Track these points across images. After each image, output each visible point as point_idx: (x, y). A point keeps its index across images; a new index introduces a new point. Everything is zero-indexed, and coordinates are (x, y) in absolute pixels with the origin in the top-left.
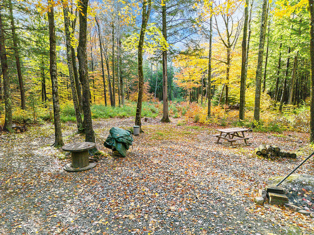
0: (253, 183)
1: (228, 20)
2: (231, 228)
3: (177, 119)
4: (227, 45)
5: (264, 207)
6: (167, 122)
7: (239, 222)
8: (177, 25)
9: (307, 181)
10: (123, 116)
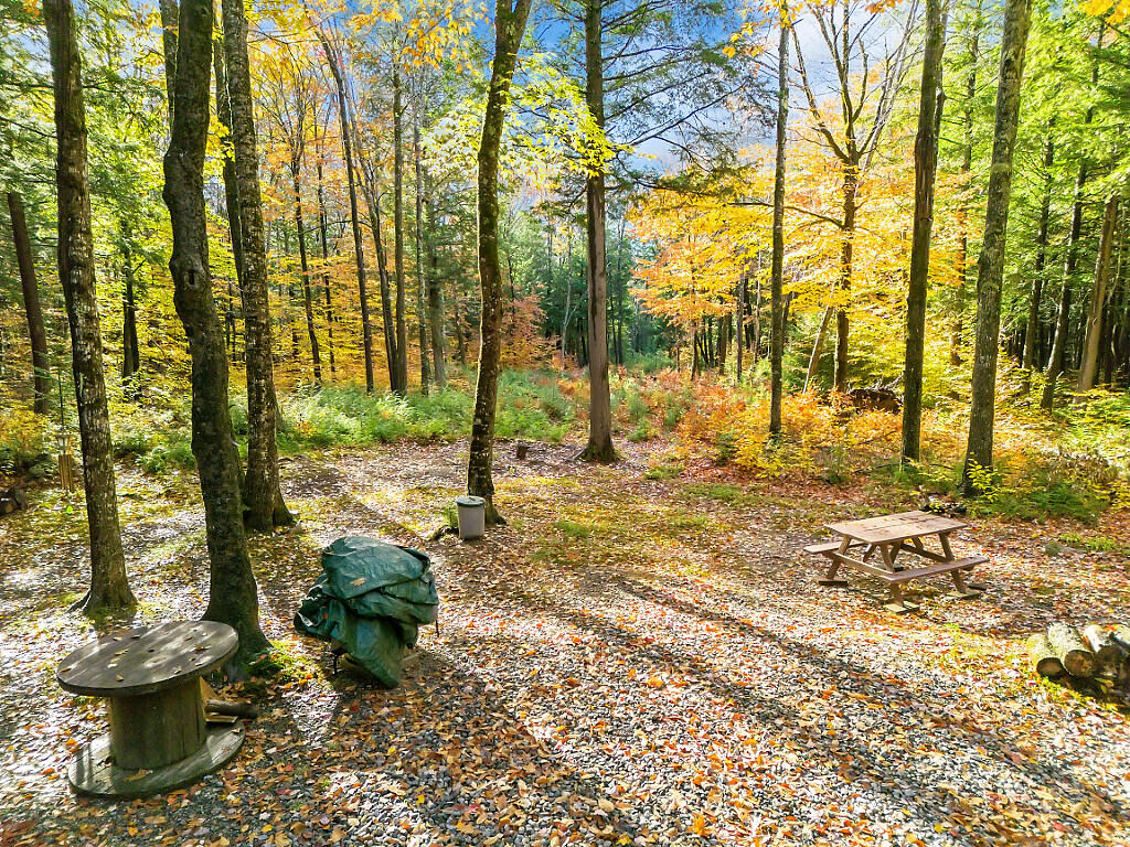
1: (847, 49)
3: (645, 448)
4: (846, 152)
6: (607, 462)
8: (643, 74)
10: (434, 436)
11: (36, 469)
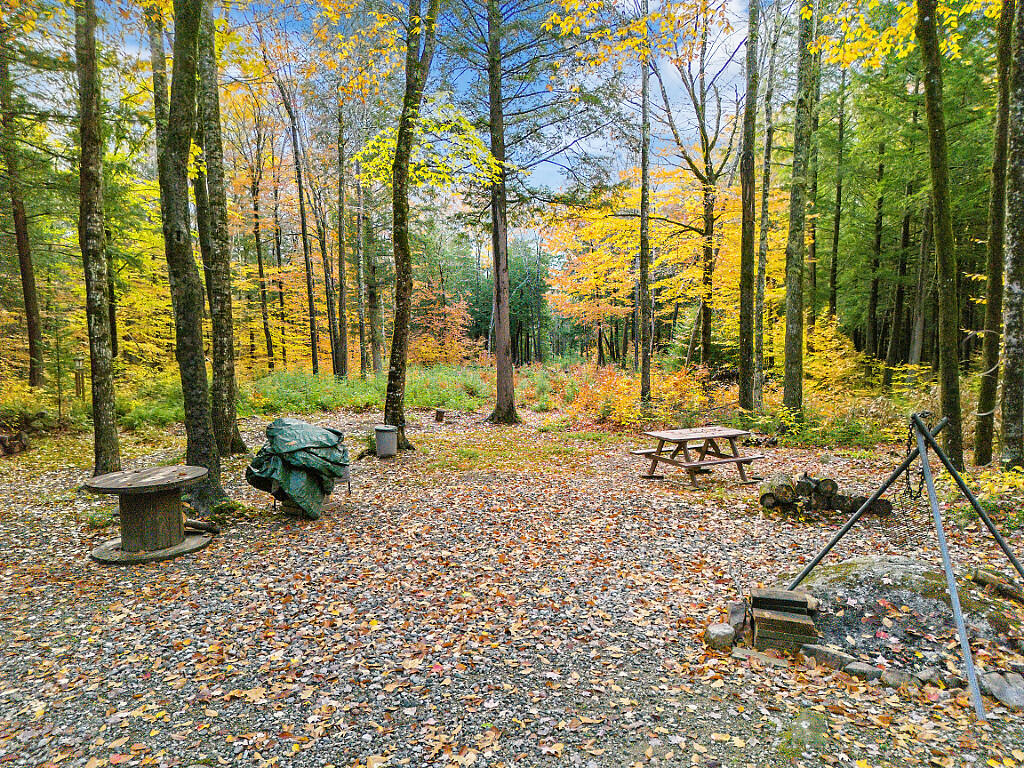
0: (726, 588)
1: (703, 95)
2: (591, 721)
3: (546, 415)
4: (705, 175)
5: (730, 655)
6: (510, 423)
7: (626, 701)
9: (898, 574)
10: (367, 406)
11: (37, 424)
